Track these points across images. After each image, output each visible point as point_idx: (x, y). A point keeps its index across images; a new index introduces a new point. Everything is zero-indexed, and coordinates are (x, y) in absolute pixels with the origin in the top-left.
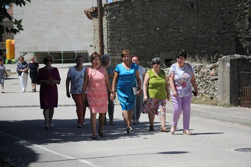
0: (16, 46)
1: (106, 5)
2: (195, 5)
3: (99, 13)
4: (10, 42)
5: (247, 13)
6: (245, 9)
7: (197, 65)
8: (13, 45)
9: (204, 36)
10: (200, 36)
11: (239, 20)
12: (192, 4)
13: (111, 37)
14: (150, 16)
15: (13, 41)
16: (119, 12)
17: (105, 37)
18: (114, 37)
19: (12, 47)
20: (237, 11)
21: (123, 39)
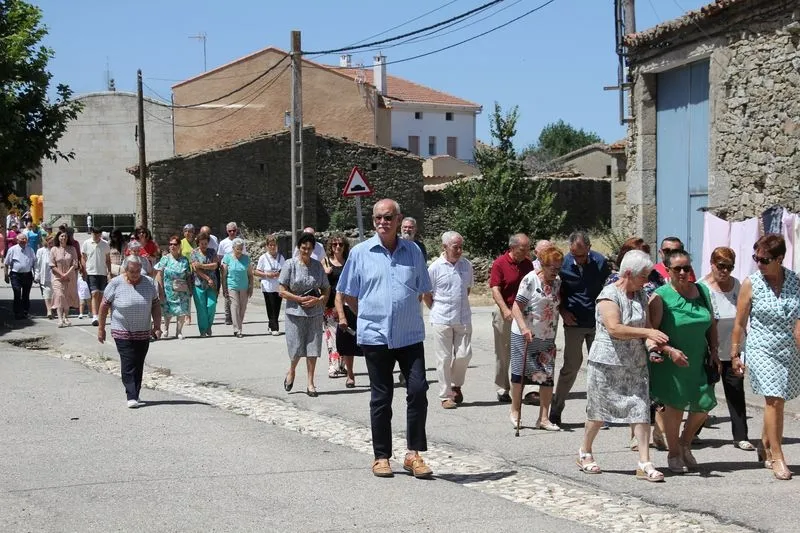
0: (44, 206)
1: (150, 165)
2: (265, 167)
3: (141, 175)
4: (37, 199)
5: (336, 178)
6: (334, 172)
7: (248, 242)
8: (41, 204)
9: (277, 205)
10: (271, 205)
11: (326, 185)
12: (262, 166)
13: (157, 204)
14: (208, 179)
15: (41, 198)
16: (168, 173)
17: (149, 205)
18: (160, 204)
19: (40, 206)
20: (323, 174)
21: (172, 207)
